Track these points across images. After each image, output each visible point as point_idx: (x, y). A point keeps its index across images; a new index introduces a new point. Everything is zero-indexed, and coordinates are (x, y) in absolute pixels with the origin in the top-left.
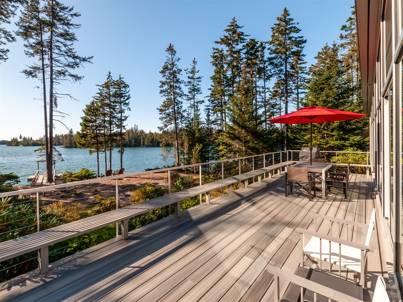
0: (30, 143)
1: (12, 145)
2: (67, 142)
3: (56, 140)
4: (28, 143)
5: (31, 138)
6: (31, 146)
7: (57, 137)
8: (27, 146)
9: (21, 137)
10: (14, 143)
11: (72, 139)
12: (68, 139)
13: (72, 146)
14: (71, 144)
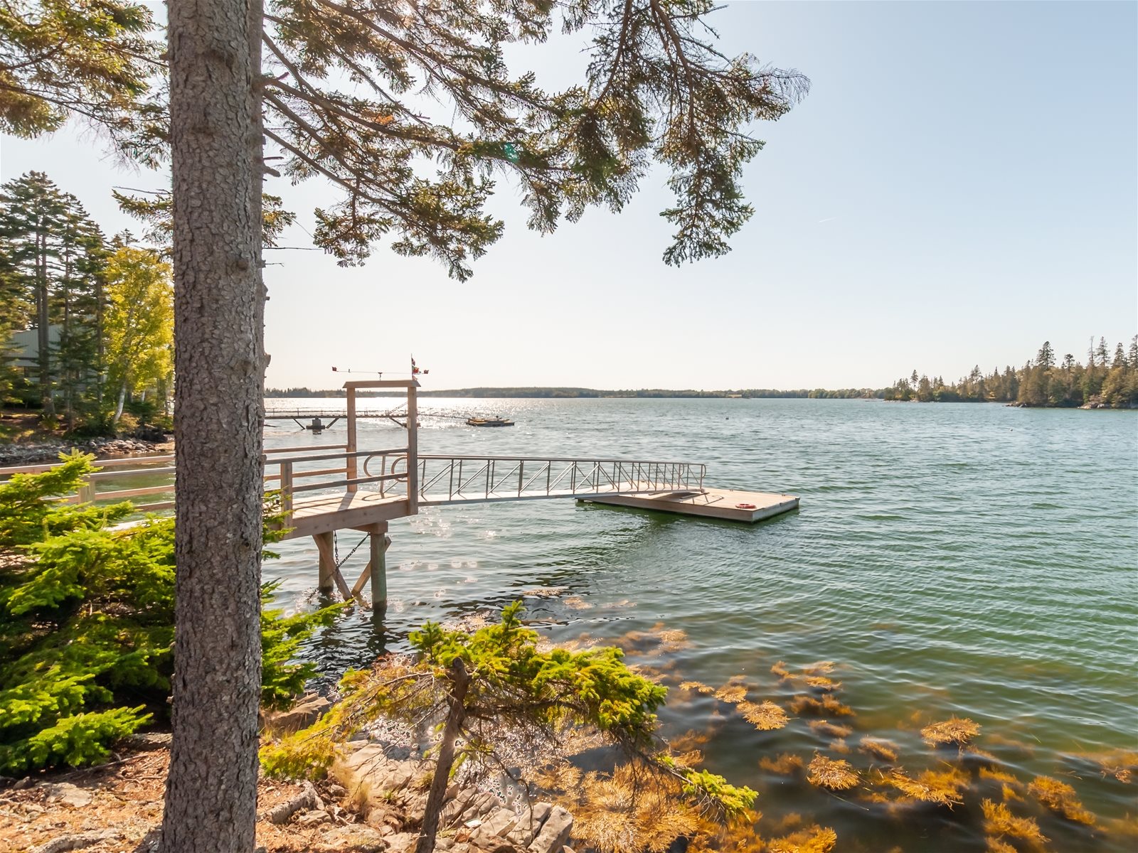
0: (936, 393)
1: (896, 399)
2: (1029, 386)
3: (1008, 384)
4: (931, 394)
5: (941, 380)
6: (936, 401)
7: (1010, 377)
8: (929, 401)
9: (914, 378)
10: (901, 394)
11: (1047, 377)
12: (1034, 378)
13: (1046, 401)
14: (1042, 395)
